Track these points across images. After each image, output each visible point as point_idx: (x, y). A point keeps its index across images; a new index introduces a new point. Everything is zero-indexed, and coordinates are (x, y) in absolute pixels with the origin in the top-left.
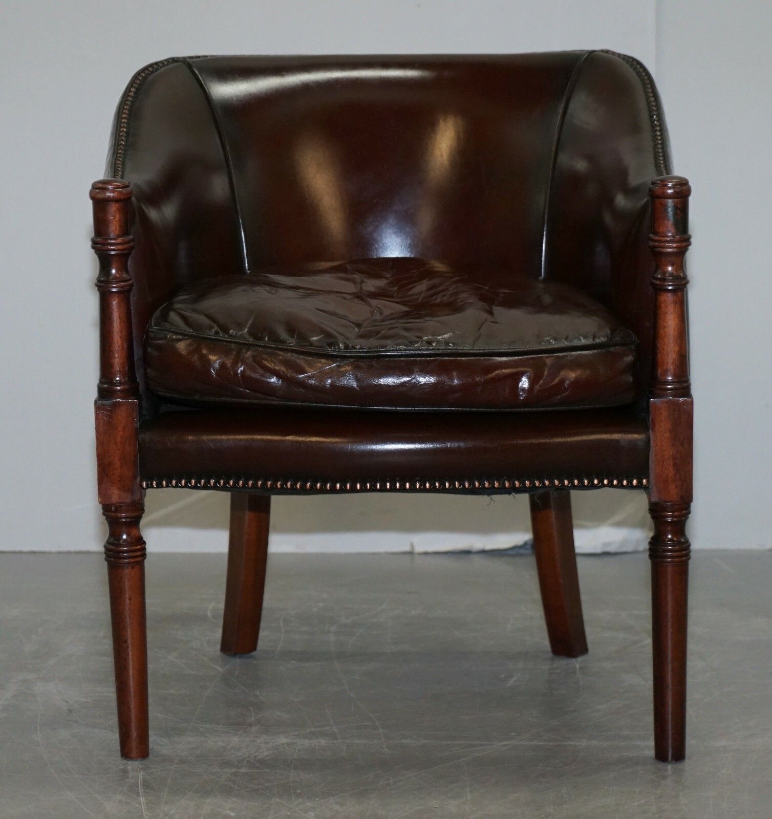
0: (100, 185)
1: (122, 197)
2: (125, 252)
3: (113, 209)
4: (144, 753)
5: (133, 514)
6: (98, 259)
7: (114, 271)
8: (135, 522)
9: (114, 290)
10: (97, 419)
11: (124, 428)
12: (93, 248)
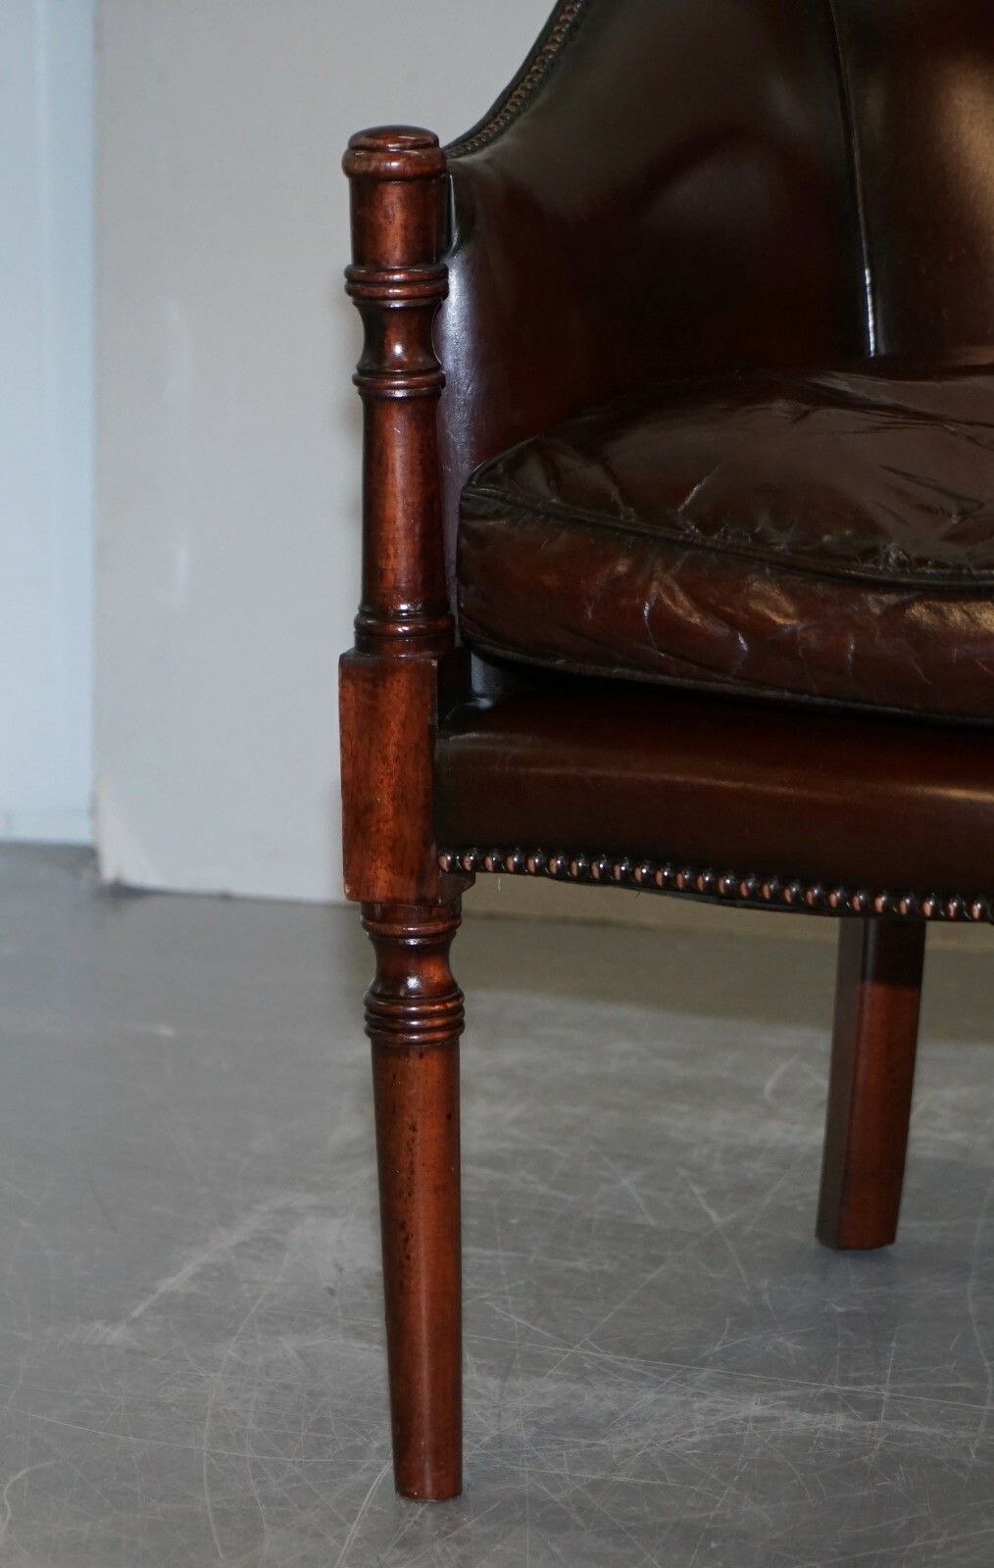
0: (368, 142)
1: (417, 170)
2: (424, 302)
3: (393, 198)
4: (450, 1487)
5: (431, 928)
6: (360, 317)
7: (398, 349)
8: (437, 948)
9: (399, 394)
10: (342, 699)
11: (403, 725)
12: (350, 292)
